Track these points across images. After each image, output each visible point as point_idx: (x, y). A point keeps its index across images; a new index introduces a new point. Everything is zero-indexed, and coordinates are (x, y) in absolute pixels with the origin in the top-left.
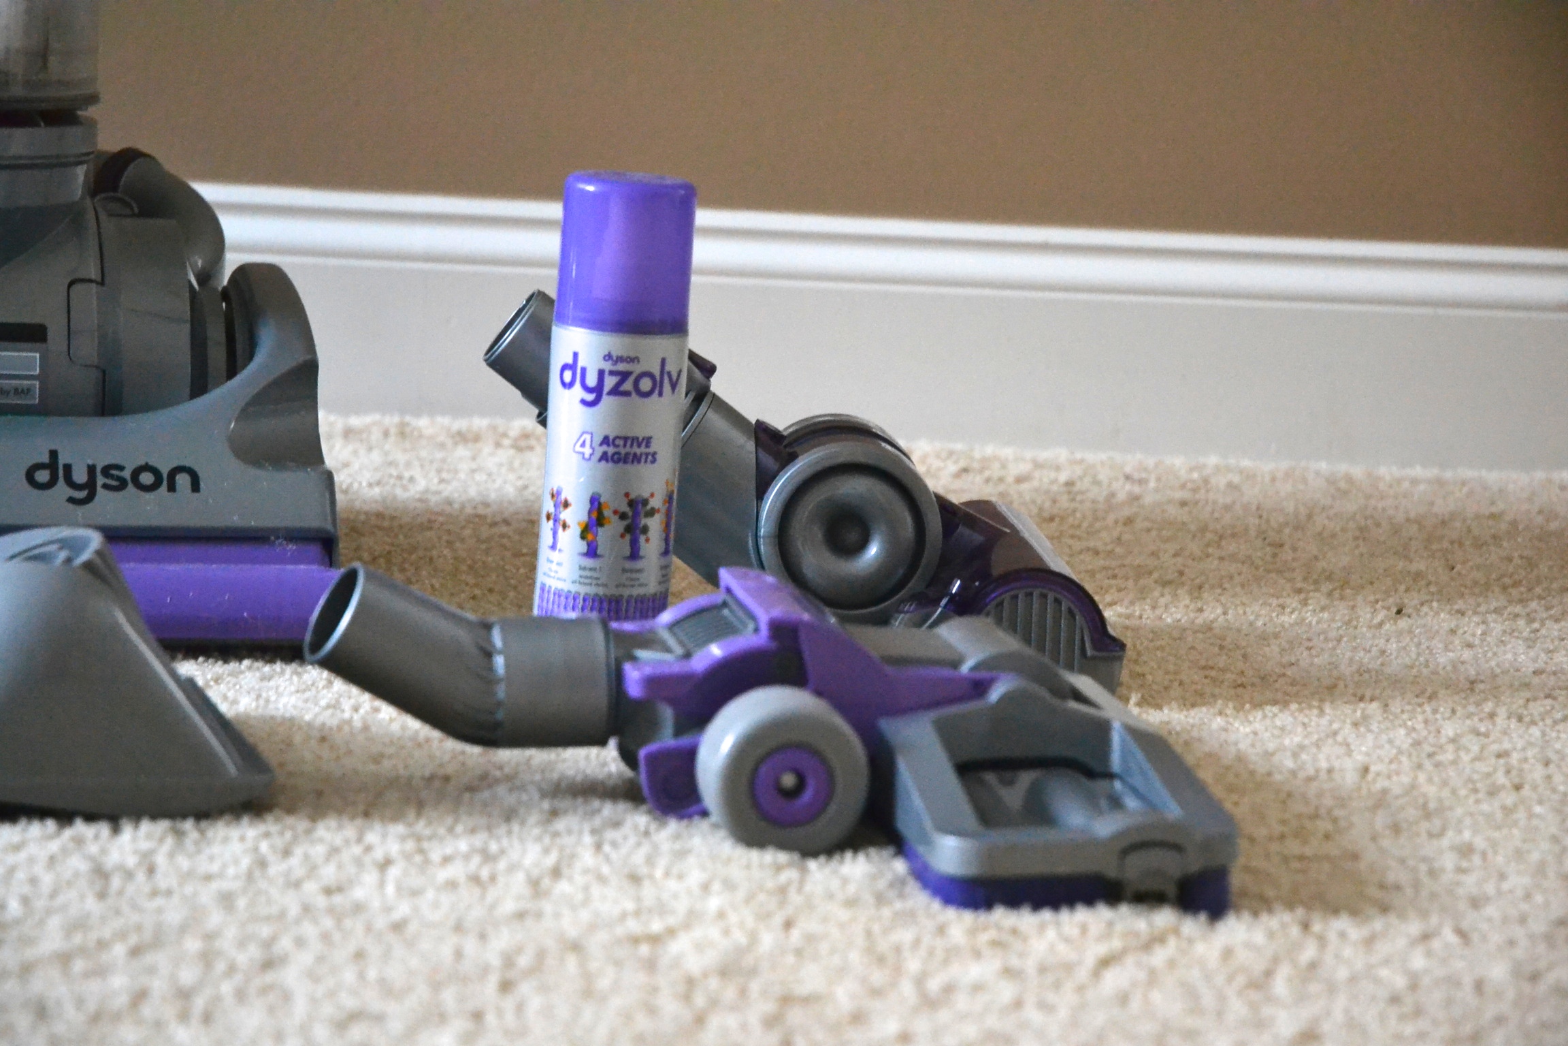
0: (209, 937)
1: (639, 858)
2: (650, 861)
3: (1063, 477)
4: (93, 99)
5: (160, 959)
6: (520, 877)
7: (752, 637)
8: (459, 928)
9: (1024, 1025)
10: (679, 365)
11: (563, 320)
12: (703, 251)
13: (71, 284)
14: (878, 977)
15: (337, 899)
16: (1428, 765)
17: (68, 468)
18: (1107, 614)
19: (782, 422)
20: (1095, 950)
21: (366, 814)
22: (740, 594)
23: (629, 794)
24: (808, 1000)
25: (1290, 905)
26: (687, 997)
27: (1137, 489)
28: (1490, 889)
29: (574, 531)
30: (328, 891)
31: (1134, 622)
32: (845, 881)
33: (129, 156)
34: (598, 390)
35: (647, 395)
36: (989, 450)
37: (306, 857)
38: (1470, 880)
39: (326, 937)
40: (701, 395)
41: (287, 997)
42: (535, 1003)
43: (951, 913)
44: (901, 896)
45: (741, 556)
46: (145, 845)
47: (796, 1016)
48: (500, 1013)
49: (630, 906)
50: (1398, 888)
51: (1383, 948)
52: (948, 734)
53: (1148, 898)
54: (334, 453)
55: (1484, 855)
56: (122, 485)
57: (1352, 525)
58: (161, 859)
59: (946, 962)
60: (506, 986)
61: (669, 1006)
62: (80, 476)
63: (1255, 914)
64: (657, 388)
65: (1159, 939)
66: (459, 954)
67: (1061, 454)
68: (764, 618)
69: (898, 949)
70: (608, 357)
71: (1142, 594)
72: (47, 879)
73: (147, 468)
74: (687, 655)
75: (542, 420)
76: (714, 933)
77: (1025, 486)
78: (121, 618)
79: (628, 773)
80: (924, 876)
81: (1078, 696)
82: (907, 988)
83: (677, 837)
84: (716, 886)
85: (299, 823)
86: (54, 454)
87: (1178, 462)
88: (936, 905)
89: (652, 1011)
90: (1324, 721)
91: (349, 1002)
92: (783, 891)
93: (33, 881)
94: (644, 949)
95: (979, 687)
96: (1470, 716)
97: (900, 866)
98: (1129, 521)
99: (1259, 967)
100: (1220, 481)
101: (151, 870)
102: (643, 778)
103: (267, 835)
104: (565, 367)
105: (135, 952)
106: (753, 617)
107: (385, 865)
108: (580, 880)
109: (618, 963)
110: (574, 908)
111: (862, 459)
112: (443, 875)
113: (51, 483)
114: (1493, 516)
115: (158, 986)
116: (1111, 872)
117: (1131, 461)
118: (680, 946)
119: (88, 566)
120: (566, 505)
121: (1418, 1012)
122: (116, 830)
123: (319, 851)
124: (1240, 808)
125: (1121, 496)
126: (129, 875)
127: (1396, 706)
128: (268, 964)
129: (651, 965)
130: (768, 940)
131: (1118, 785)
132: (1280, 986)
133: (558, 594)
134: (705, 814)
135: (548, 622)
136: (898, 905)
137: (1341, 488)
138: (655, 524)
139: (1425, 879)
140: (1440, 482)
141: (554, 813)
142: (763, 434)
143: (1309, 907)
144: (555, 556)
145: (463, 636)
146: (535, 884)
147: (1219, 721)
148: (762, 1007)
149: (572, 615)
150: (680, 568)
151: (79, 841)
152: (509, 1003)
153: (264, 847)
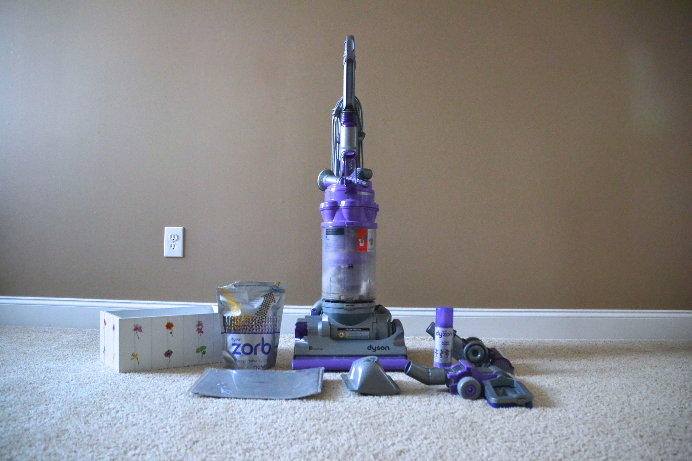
0: (393, 413)
1: (450, 401)
2: (452, 401)
3: (503, 342)
4: (375, 299)
5: (387, 416)
6: (434, 404)
7: (464, 370)
8: (426, 412)
9: (506, 426)
10: (452, 332)
11: (437, 326)
12: (455, 314)
13: (373, 323)
14: (484, 419)
15: (410, 407)
16: (557, 384)
17: (373, 347)
18: (511, 362)
19: (465, 338)
20: (514, 414)
21: (413, 395)
22: (462, 363)
23: (448, 391)
24: (475, 422)
25: (541, 406)
26: (458, 422)
27: (513, 344)
28: (569, 403)
29: (439, 354)
30: (408, 406)
31: (515, 363)
32: (479, 404)
33: (380, 305)
34: (441, 336)
35: (448, 336)
36: (492, 339)
37: (405, 401)
38: (566, 402)
39: (409, 413)
40: (455, 335)
41: (404, 422)
42: (438, 423)
43: (494, 409)
44: (487, 406)
45: (461, 358)
46: (384, 400)
47: (474, 425)
48: (433, 425)
49: (449, 408)
50: (556, 403)
51: (555, 413)
52: (492, 382)
53: (521, 406)
54: (406, 342)
55: (567, 398)
56: (379, 349)
57: (542, 348)
58: (386, 402)
59: (494, 416)
60: (433, 421)
61: (456, 424)
62: (374, 348)
63: (536, 408)
64: (449, 335)
65: (523, 412)
66: (427, 416)
67: (502, 339)
68: (466, 367)
69: (487, 414)
70: (443, 331)
71: (515, 359)
72: (372, 405)
73: (383, 347)
74: (456, 372)
75: (434, 339)
76: (461, 412)
77: (498, 344)
78: (380, 369)
79: (447, 388)
80: (489, 403)
81: (509, 377)
82: (489, 420)
83: (455, 398)
84: (461, 405)
85: (404, 396)
86: (371, 345)
87: (518, 340)
88: (492, 407)
89: (454, 425)
90: (543, 377)
91: (413, 423)
92: (470, 405)
93: (370, 405)
94: (452, 415)
95: (495, 376)
96: (562, 376)
97: (486, 401)
98: (512, 348)
99: (538, 416)
100: (524, 342)
101: (385, 403)
102: (450, 389)
103: (400, 398)
104: (437, 333)
105: (383, 416)
106: (464, 367)
107: (416, 402)
108: (442, 404)
109: (448, 417)
110: (442, 409)
111: (477, 343)
112: (424, 404)
113: (370, 349)
114: (561, 346)
115: (387, 421)
116: (516, 402)
117: (512, 340)
118: (457, 414)
119: (376, 362)
120: (438, 351)
121: (561, 423)
122: (380, 397)
123: (407, 400)
124: (532, 391)
125: (511, 345)
126: (382, 404)
127: (552, 375)
128: (401, 417)
129: (453, 417)
130: (469, 413)
131: (516, 389)
132: (541, 419)
133: (437, 363)
134: (459, 394)
135: (436, 368)
136: (486, 408)
137: (540, 342)
138: (450, 353)
139: (559, 401)
140: (553, 341)
141: (438, 394)
142: (463, 340)
143: (544, 407)
144: (436, 358)
145: (425, 370)
146: (436, 405)
147: (528, 378)
148: (469, 424)
149: (439, 367)
150: (453, 359)
151: (375, 399)
152: (434, 423)
153: (400, 400)
